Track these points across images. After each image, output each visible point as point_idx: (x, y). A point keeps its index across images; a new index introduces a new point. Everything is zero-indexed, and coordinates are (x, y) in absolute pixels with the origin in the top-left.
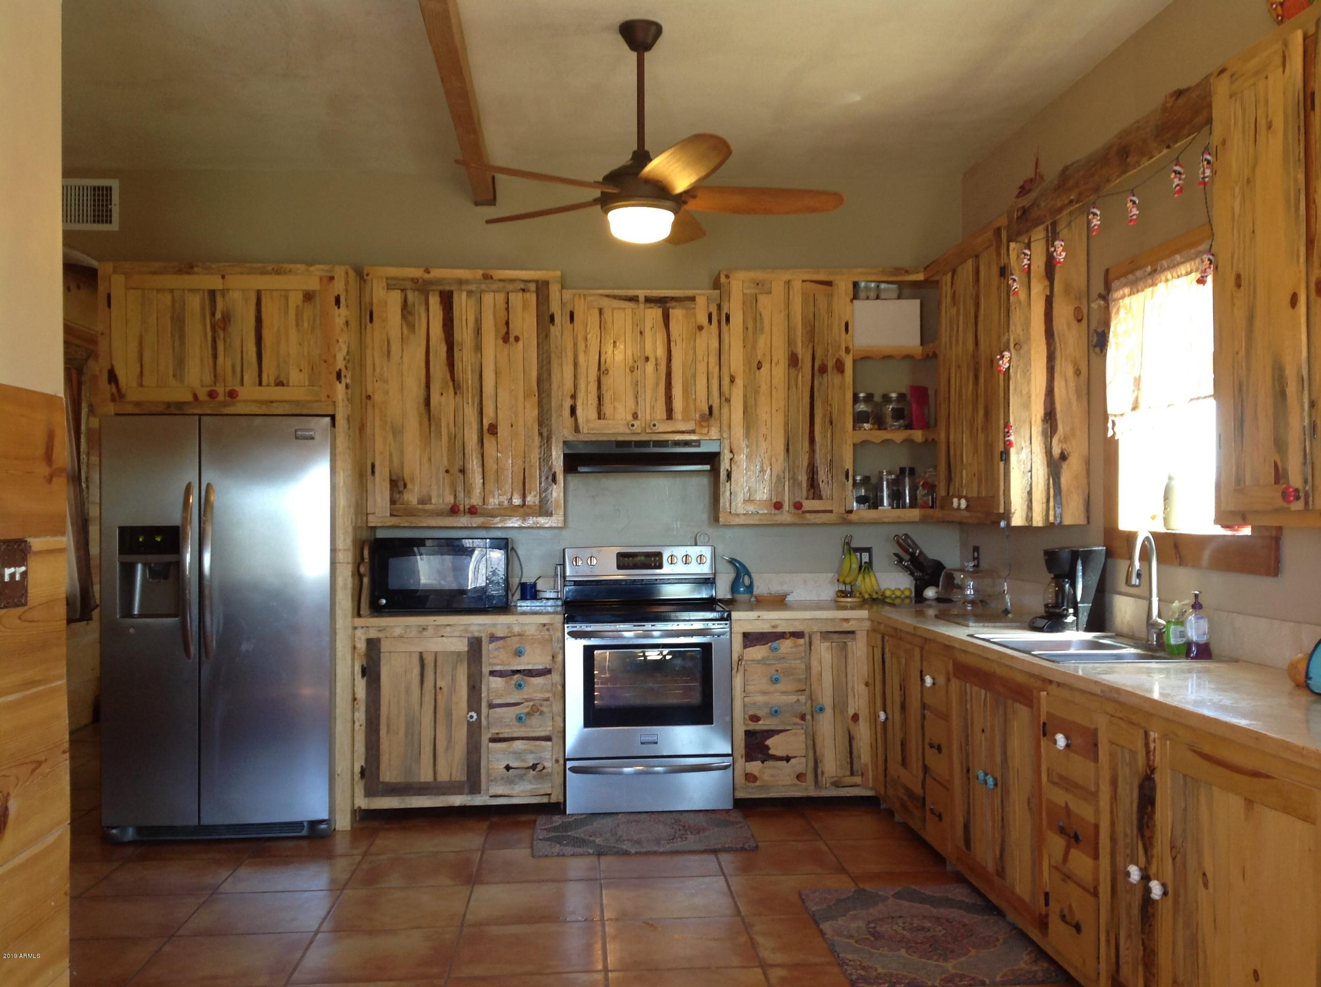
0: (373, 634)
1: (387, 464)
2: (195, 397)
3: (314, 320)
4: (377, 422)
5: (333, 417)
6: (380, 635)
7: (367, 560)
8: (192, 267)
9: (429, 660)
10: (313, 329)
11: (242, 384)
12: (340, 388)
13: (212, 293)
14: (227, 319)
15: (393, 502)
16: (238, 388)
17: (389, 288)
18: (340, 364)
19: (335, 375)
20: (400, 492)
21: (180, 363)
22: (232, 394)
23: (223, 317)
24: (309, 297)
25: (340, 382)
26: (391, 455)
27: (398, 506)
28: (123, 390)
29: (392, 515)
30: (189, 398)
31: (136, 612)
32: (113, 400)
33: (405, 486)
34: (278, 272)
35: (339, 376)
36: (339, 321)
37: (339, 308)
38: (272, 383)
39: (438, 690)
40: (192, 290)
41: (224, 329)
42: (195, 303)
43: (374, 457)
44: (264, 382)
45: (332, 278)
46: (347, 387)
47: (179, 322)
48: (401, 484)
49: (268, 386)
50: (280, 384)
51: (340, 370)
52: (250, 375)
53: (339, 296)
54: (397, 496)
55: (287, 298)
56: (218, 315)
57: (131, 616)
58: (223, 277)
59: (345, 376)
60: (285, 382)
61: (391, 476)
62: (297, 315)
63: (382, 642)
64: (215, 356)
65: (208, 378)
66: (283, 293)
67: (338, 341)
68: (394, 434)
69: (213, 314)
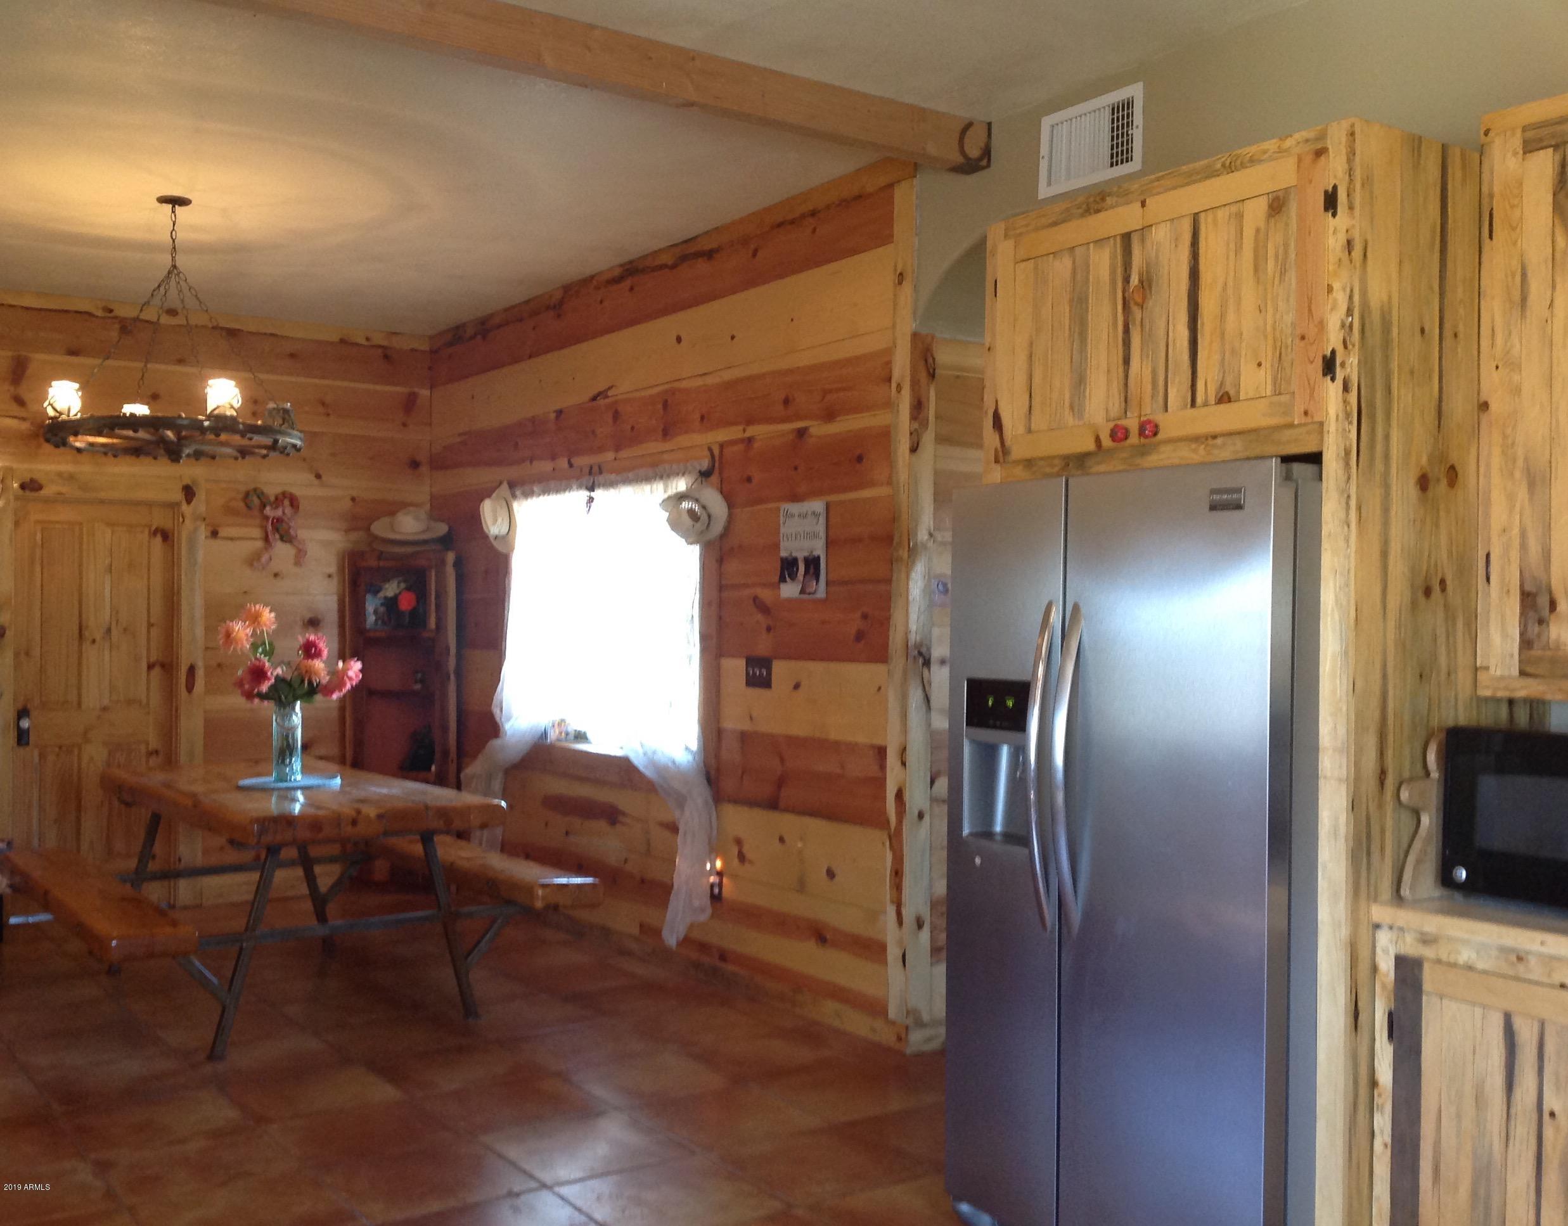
0: (1410, 947)
1: (1515, 555)
2: (1098, 440)
3: (1286, 252)
4: (1496, 460)
5: (1315, 459)
6: (1428, 952)
7: (1435, 774)
8: (1103, 199)
9: (1526, 1034)
10: (1283, 273)
11: (1166, 409)
12: (1332, 391)
13: (1127, 238)
14: (1146, 284)
15: (1526, 643)
16: (1160, 418)
17: (1530, 147)
18: (1333, 339)
19: (1319, 364)
20: (1541, 622)
21: (1080, 381)
22: (1149, 430)
23: (1141, 282)
24: (1277, 205)
25: (1333, 379)
26: (1523, 535)
27: (1536, 652)
28: (1008, 443)
29: (1523, 673)
30: (1091, 446)
31: (998, 828)
32: (997, 461)
33: (1553, 605)
34: (1230, 168)
35: (1329, 366)
36: (1334, 243)
37: (1334, 215)
38: (1212, 400)
39: (1546, 1116)
40: (1099, 242)
41: (1142, 307)
42: (1103, 262)
43: (1489, 540)
44: (1200, 399)
45: (1320, 153)
46: (1346, 388)
47: (1080, 303)
48: (1543, 601)
49: (1206, 404)
50: (1224, 398)
51: (1333, 352)
52: (1177, 392)
53: (1335, 187)
54: (1534, 629)
55: (1240, 216)
56: (1135, 280)
57: (989, 835)
58: (1143, 204)
59: (1343, 365)
60: (1232, 393)
61: (1522, 586)
62: (1256, 250)
63: (1427, 967)
64: (1127, 361)
65: (1116, 407)
66: (1234, 209)
67: (1330, 289)
68: (1532, 485)
69: (1127, 280)
